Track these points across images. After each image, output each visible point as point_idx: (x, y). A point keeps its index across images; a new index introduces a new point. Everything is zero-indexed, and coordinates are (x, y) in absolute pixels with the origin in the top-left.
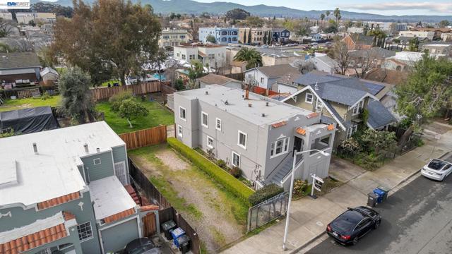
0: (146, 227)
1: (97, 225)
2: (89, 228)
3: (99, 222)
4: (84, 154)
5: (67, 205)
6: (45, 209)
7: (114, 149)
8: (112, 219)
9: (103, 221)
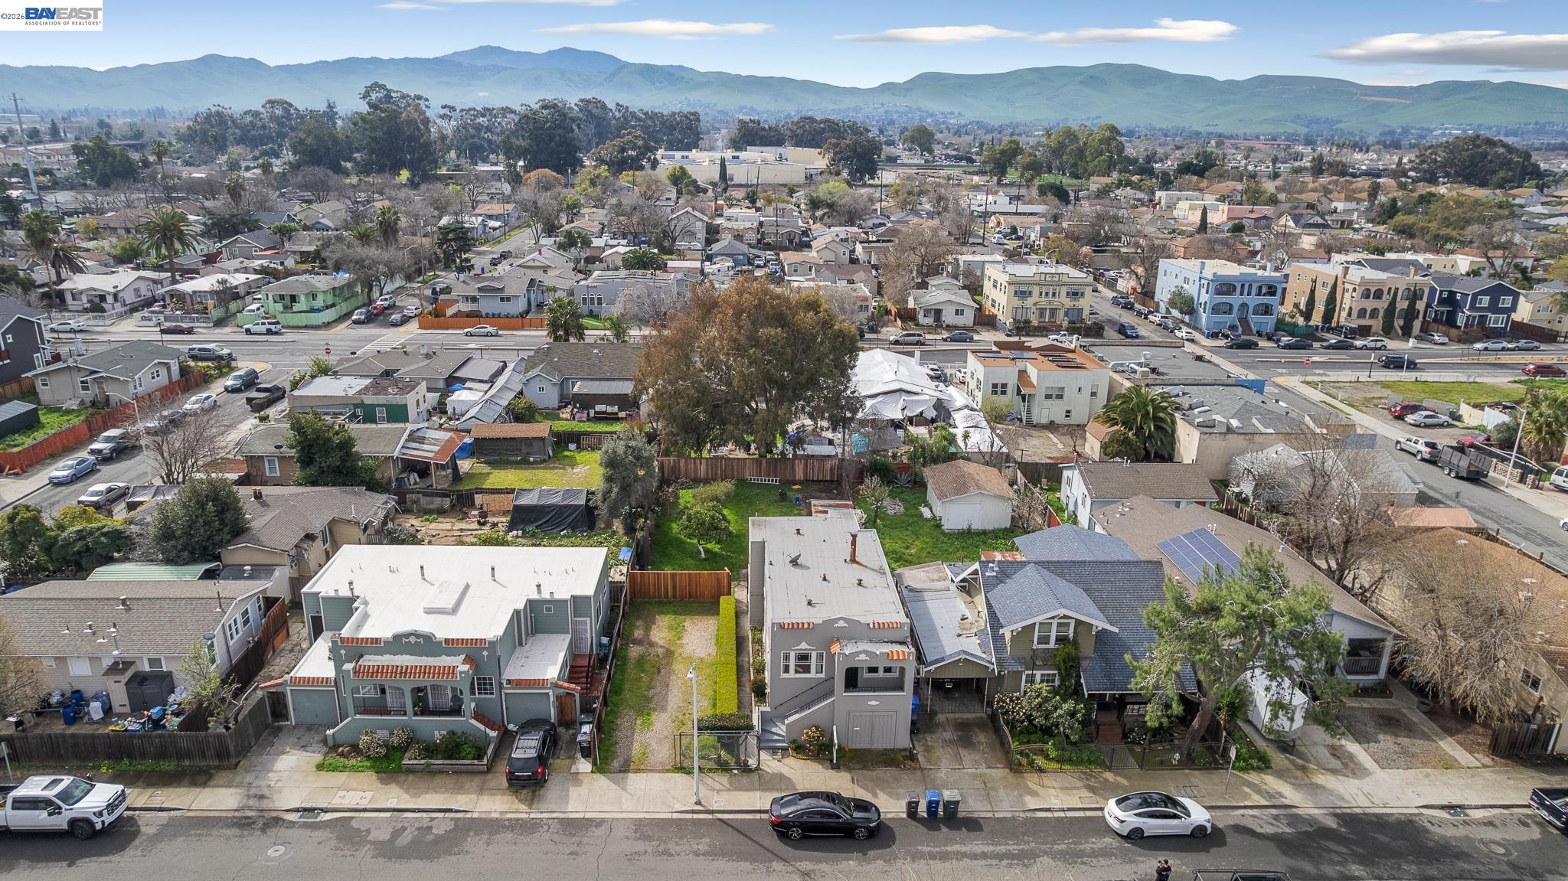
0: (561, 710)
1: (501, 684)
2: (491, 684)
3: (505, 682)
4: (535, 596)
5: (472, 650)
6: (451, 646)
7: (574, 598)
8: (519, 683)
9: (509, 681)
